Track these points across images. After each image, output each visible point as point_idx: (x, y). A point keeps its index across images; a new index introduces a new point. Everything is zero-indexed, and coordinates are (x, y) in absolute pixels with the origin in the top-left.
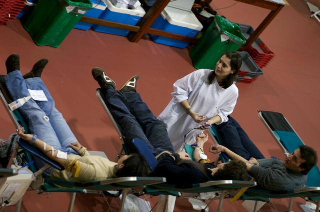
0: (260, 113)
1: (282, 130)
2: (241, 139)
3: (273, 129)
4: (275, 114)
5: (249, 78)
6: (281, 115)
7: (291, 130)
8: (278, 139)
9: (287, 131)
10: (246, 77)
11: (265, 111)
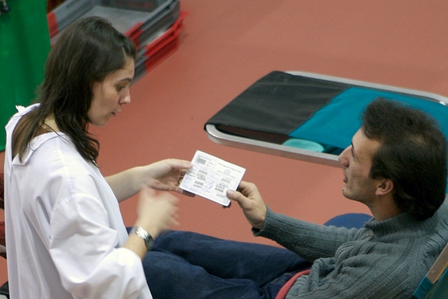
0: (212, 130)
1: (308, 116)
2: (183, 254)
3: (280, 139)
4: (255, 92)
5: (161, 34)
6: (277, 76)
7: (336, 89)
8: (316, 150)
9: (324, 102)
10: (150, 42)
11: (223, 111)
